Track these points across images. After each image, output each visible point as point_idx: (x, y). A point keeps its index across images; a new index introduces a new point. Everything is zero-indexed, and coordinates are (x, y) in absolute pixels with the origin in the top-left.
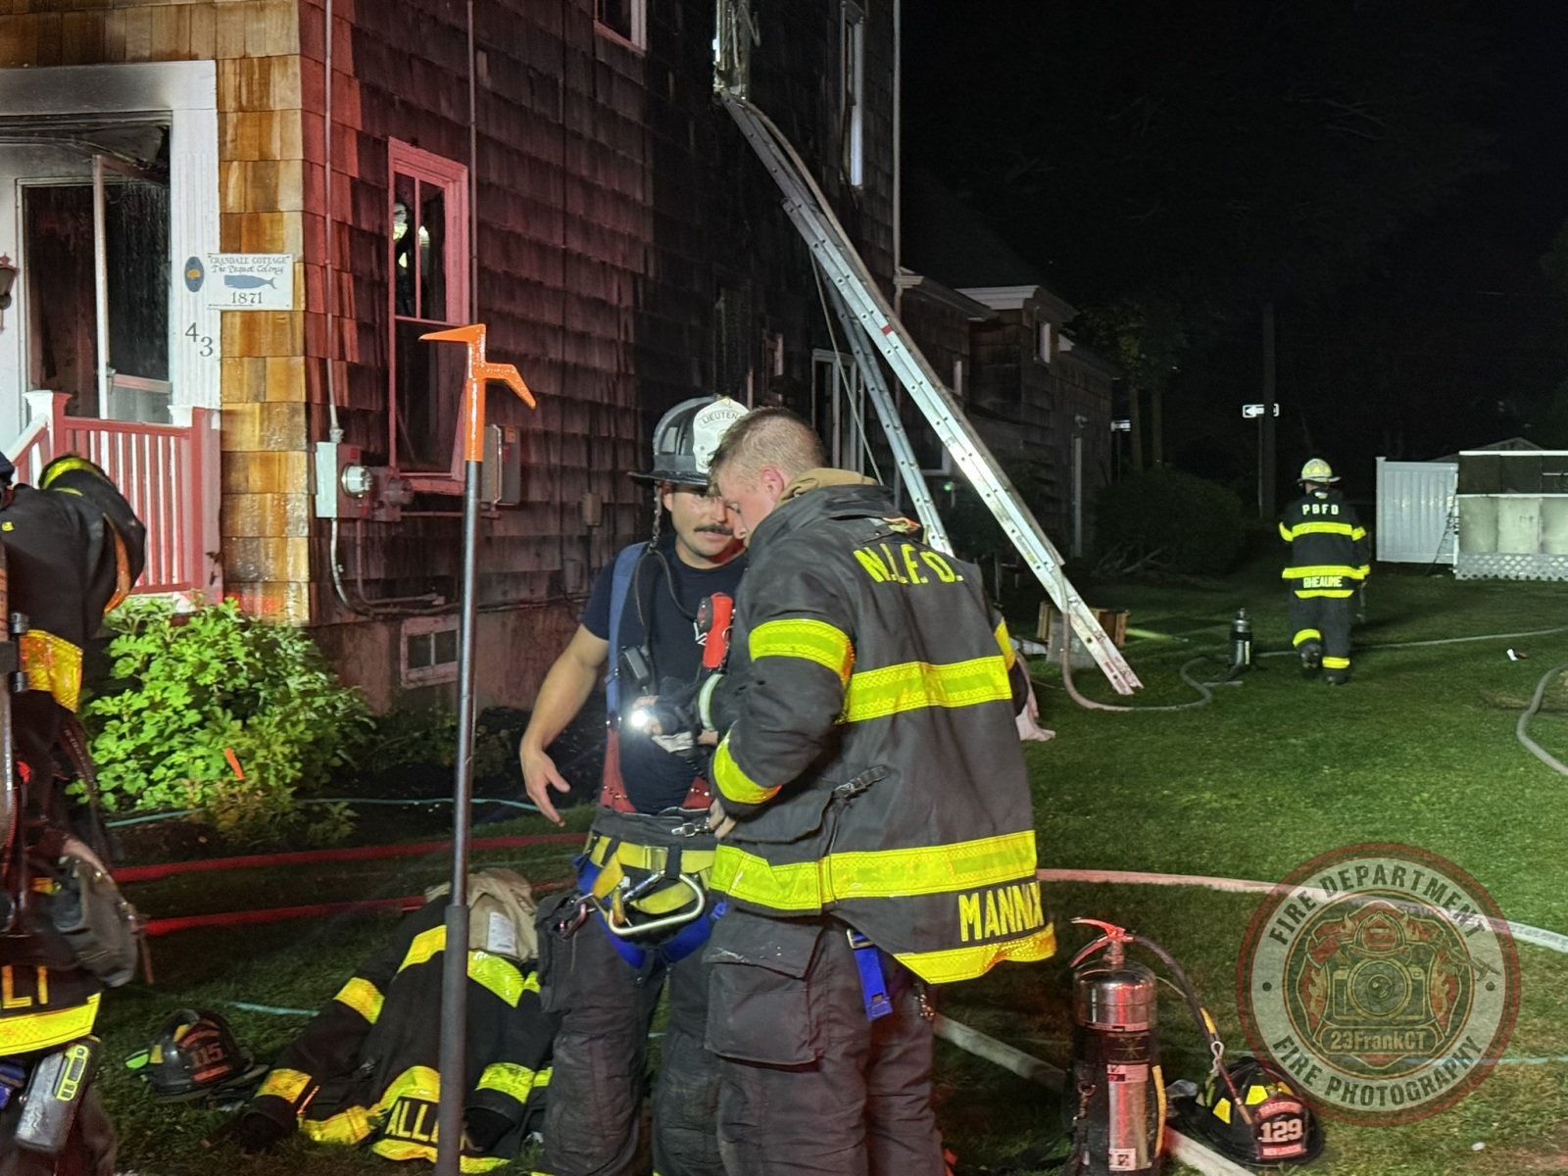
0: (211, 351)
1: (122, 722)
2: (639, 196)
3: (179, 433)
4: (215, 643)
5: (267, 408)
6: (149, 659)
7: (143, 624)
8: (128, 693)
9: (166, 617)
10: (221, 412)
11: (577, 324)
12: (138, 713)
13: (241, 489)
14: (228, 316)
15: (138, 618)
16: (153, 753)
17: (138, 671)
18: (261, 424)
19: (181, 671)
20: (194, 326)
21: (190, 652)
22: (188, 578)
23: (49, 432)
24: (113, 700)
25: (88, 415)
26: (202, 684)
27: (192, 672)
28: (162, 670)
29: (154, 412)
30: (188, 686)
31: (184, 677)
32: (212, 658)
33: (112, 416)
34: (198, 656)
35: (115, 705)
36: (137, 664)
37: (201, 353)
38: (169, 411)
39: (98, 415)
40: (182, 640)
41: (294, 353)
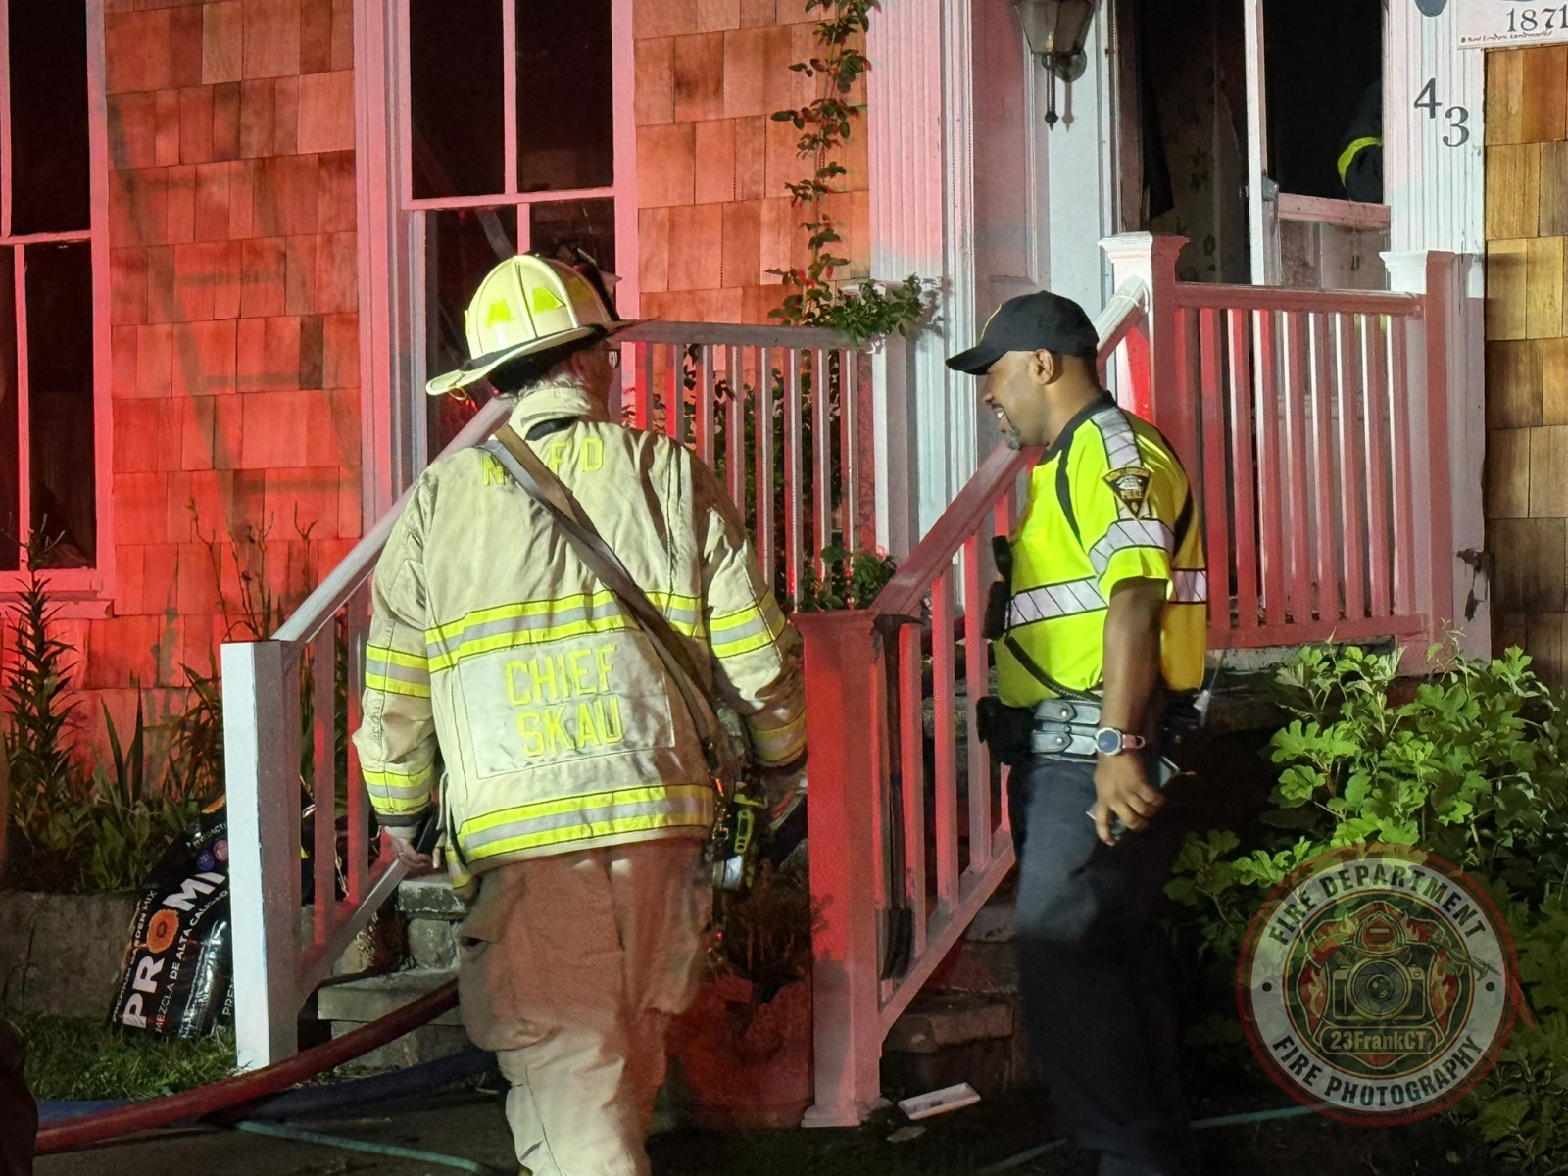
0: (1466, 134)
3: (1401, 307)
4: (1474, 735)
7: (1336, 698)
8: (1303, 845)
9: (1379, 686)
10: (1487, 261)
13: (1526, 417)
14: (1500, 60)
15: (1326, 685)
17: (1322, 794)
19: (1404, 798)
20: (1432, 84)
21: (1421, 756)
22: (1425, 606)
23: (1146, 316)
24: (1272, 859)
25: (1225, 281)
26: (1446, 824)
27: (1428, 799)
28: (1369, 795)
29: (1353, 268)
30: (1419, 827)
31: (1411, 810)
32: (1467, 767)
33: (1274, 278)
34: (1437, 763)
35: (1276, 867)
36: (1321, 780)
37: (1446, 140)
38: (1382, 262)
39: (1246, 278)
40: (1409, 733)
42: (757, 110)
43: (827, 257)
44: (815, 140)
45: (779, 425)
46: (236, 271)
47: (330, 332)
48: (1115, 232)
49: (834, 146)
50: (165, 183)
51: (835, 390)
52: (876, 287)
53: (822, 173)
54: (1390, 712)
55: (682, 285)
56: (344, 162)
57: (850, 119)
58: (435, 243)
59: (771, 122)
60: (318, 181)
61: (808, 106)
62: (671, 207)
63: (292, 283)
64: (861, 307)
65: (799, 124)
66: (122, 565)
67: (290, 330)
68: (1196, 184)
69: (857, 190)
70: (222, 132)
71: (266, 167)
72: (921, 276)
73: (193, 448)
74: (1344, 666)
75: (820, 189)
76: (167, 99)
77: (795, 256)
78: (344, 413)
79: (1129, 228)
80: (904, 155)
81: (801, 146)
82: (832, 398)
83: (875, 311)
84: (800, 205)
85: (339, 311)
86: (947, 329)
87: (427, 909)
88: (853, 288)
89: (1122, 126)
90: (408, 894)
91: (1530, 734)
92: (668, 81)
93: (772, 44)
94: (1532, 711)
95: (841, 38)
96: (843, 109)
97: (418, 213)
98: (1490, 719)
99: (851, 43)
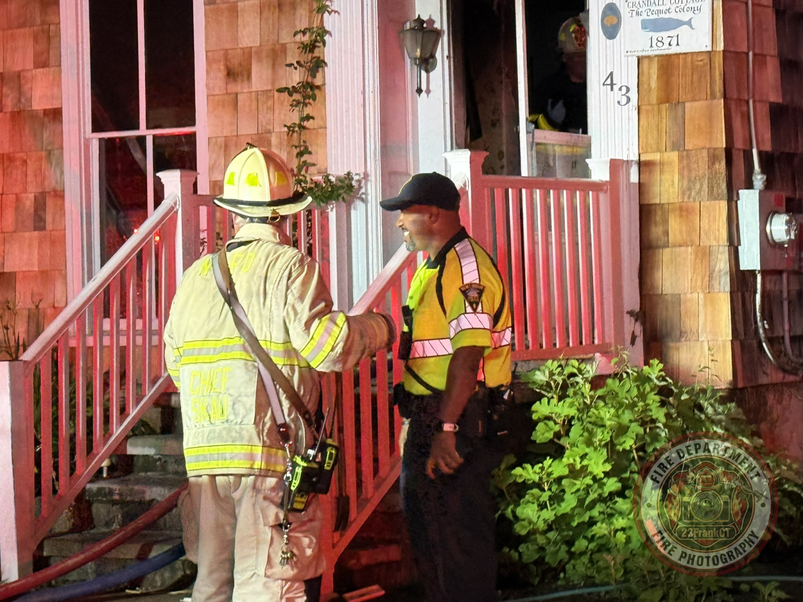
0: (629, 100)
1: (543, 490)
3: (597, 187)
4: (634, 405)
5: (686, 156)
6: (568, 423)
7: (565, 387)
8: (548, 462)
9: (586, 380)
10: (640, 164)
12: (559, 480)
13: (661, 243)
14: (645, 64)
15: (560, 380)
16: (574, 524)
17: (558, 435)
18: (681, 174)
19: (599, 437)
20: (611, 74)
21: (608, 416)
22: (609, 339)
23: (467, 192)
24: (533, 468)
25: (509, 174)
26: (621, 450)
27: (611, 437)
28: (582, 435)
29: (573, 168)
30: (607, 451)
31: (603, 443)
32: (631, 421)
33: (533, 173)
34: (616, 419)
35: (535, 473)
36: (557, 428)
37: (619, 102)
38: (587, 165)
39: (519, 173)
40: (601, 404)
41: (713, 96)
42: (269, 88)
43: (305, 162)
44: (298, 103)
47: (50, 201)
48: (452, 149)
49: (309, 105)
51: (310, 230)
52: (330, 177)
53: (302, 119)
54: (592, 393)
56: (56, 114)
57: (316, 92)
58: (104, 156)
59: (276, 94)
60: (42, 124)
61: (295, 85)
62: (225, 137)
63: (30, 175)
64: (323, 188)
65: (290, 95)
67: (29, 200)
68: (494, 124)
69: (321, 128)
71: (16, 116)
72: (353, 172)
74: (568, 370)
75: (302, 127)
77: (289, 161)
78: (58, 242)
79: (459, 147)
80: (344, 111)
81: (291, 105)
82: (308, 234)
83: (330, 189)
84: (292, 135)
85: (55, 191)
86: (367, 198)
87: (100, 498)
88: (319, 178)
89: (455, 94)
90: (90, 490)
91: (663, 404)
92: (222, 74)
93: (276, 54)
94: (664, 392)
95: (312, 51)
96: (313, 87)
97: (95, 140)
98: (642, 396)
99: (317, 53)
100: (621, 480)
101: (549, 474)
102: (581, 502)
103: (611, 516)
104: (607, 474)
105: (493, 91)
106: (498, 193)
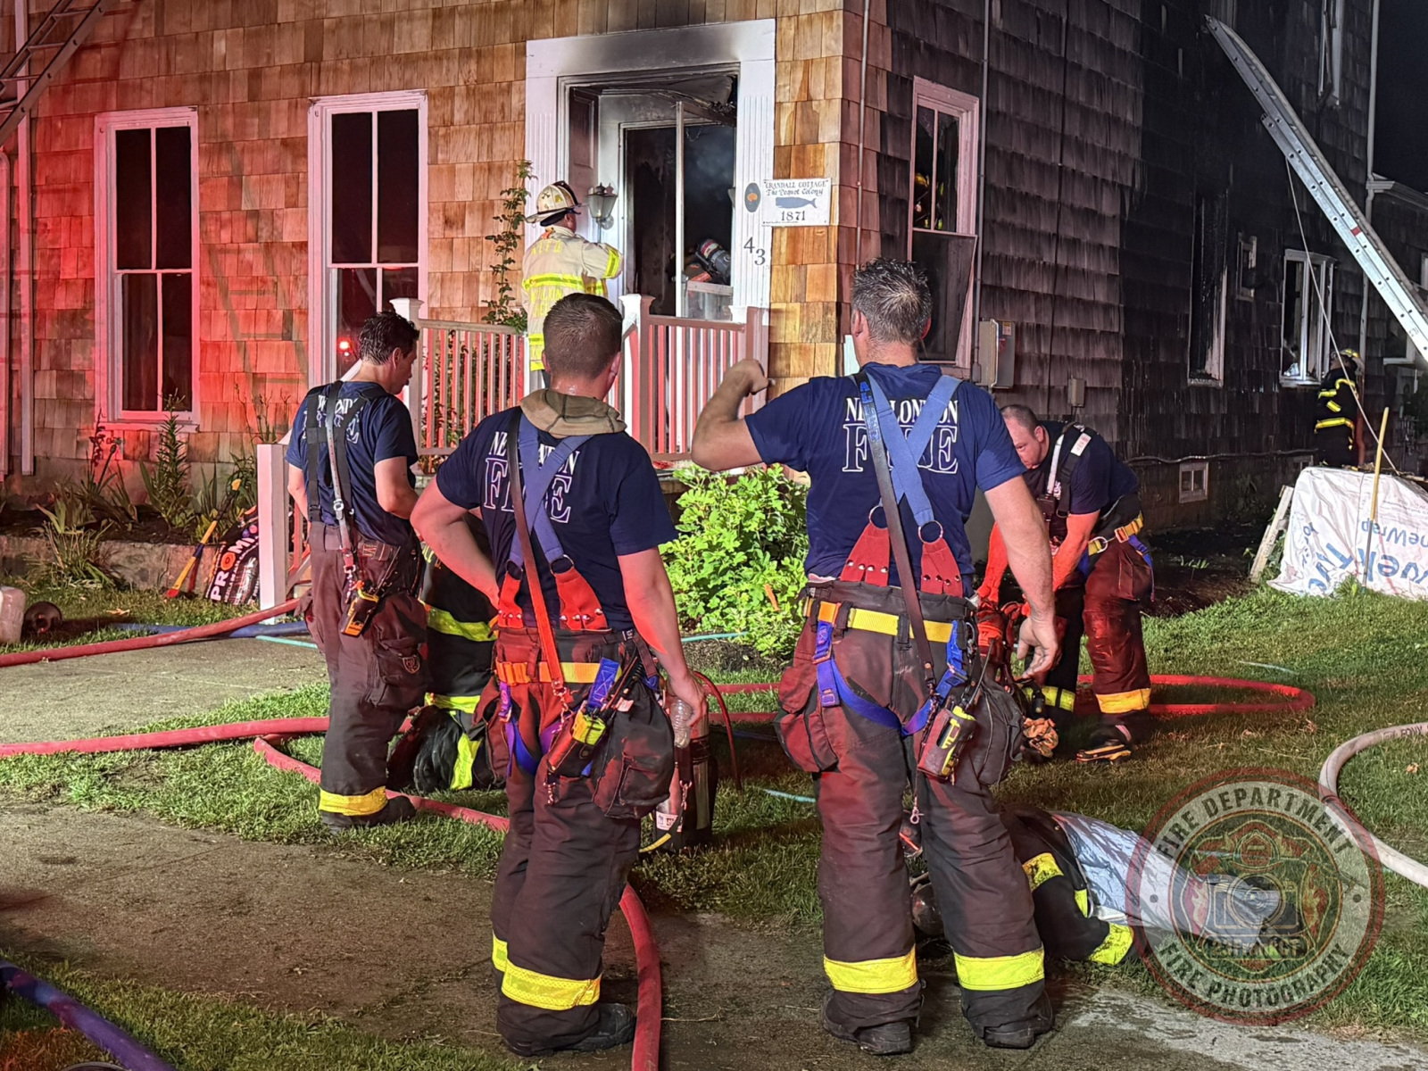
0: (764, 260)
1: (687, 560)
2: (1129, 117)
3: (737, 327)
4: (759, 496)
5: (806, 306)
6: (708, 510)
10: (770, 310)
11: (1068, 232)
12: (699, 553)
13: (784, 374)
14: (778, 231)
16: (710, 586)
18: (801, 320)
19: (732, 521)
20: (751, 240)
23: (639, 327)
25: (667, 314)
26: (747, 531)
27: (740, 521)
28: (718, 519)
29: (718, 311)
30: (737, 532)
31: (734, 525)
32: (756, 509)
33: (685, 314)
34: (745, 507)
36: (701, 513)
37: (756, 262)
38: (729, 309)
39: (675, 314)
40: (734, 495)
41: (829, 261)
42: (479, 235)
43: (506, 296)
44: (503, 248)
45: (486, 364)
46: (255, 288)
47: (296, 317)
49: (511, 251)
50: (225, 251)
51: (509, 350)
53: (505, 262)
55: (446, 305)
56: (303, 246)
57: (517, 240)
58: (341, 282)
59: (485, 240)
60: (291, 253)
61: (500, 234)
62: (442, 273)
63: (280, 294)
65: (496, 242)
66: (203, 411)
67: (278, 315)
68: (654, 272)
70: (250, 231)
71: (268, 246)
73: (236, 364)
75: (503, 268)
76: (226, 216)
77: (493, 295)
78: (301, 350)
79: (629, 292)
81: (497, 250)
82: (508, 354)
84: (496, 275)
85: (300, 309)
88: (517, 310)
91: (781, 497)
92: (442, 220)
93: (486, 208)
94: (782, 489)
95: (514, 207)
96: (514, 236)
97: (334, 269)
98: (766, 491)
99: (518, 209)
100: (747, 554)
101: (693, 548)
102: (716, 569)
103: (738, 581)
104: (737, 550)
105: (656, 246)
106: (661, 329)
